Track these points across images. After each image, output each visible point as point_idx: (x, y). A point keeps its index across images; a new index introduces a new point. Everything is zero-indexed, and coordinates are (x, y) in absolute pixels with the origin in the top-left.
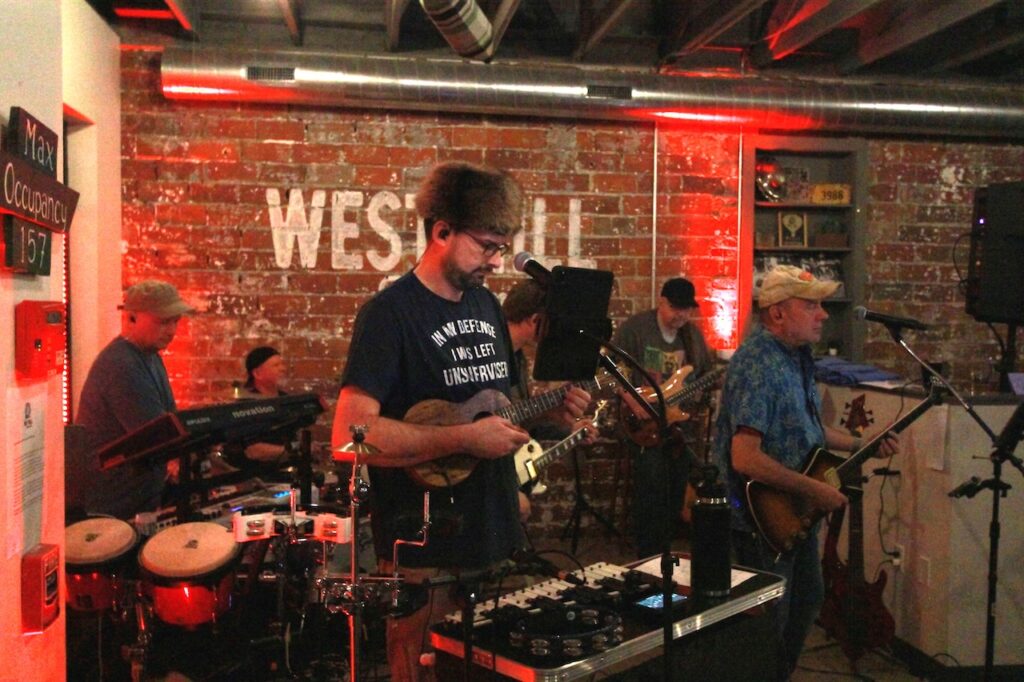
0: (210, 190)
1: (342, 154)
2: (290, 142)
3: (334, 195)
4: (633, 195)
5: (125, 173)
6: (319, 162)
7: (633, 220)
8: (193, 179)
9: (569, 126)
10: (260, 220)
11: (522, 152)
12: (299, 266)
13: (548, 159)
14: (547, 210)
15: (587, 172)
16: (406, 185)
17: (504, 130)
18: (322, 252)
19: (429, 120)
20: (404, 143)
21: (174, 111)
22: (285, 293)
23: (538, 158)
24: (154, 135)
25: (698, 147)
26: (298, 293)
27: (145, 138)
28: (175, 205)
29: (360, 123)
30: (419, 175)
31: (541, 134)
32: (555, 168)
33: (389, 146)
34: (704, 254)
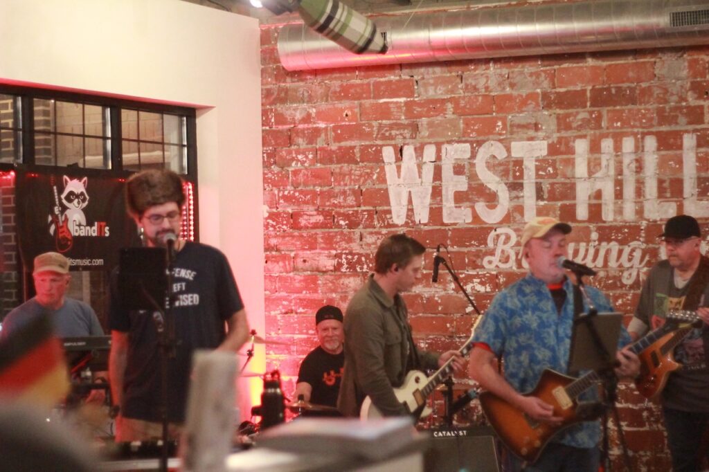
0: (334, 152)
1: (450, 106)
2: (402, 100)
3: (444, 147)
5: (265, 143)
6: (429, 117)
8: (320, 143)
9: (679, 54)
10: (378, 178)
11: (629, 87)
12: (413, 222)
13: (657, 91)
14: (658, 149)
15: (701, 103)
16: (512, 133)
17: (610, 66)
18: (434, 206)
19: (532, 63)
20: (508, 90)
23: (646, 92)
24: (288, 105)
27: (280, 108)
28: (306, 169)
29: (466, 73)
30: (523, 122)
31: (648, 66)
32: (666, 101)
33: (493, 94)
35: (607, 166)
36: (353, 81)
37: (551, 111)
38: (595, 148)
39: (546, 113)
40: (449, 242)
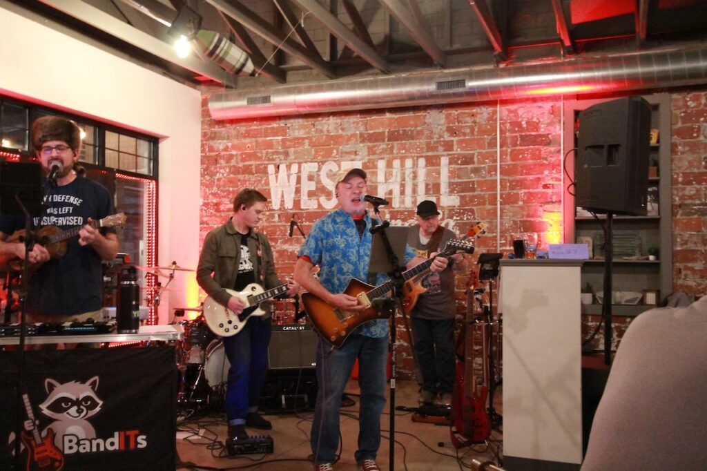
0: (240, 168)
1: (307, 142)
2: (280, 138)
3: (303, 165)
4: (484, 151)
5: (202, 163)
6: (294, 147)
7: (484, 168)
8: (233, 163)
9: (440, 110)
10: (265, 183)
11: (410, 130)
12: (284, 208)
13: (426, 132)
14: (426, 166)
15: (452, 139)
16: (342, 157)
17: (399, 117)
18: (296, 199)
19: (355, 116)
20: (340, 132)
21: (223, 127)
22: (277, 224)
23: (420, 133)
24: (216, 141)
25: (530, 114)
26: (283, 223)
27: (211, 143)
28: (225, 177)
29: (317, 123)
30: (349, 150)
31: (422, 117)
32: (432, 138)
33: (332, 134)
34: (537, 188)
35: (396, 176)
36: (252, 128)
37: (365, 144)
38: (389, 165)
39: (362, 145)
40: (304, 220)
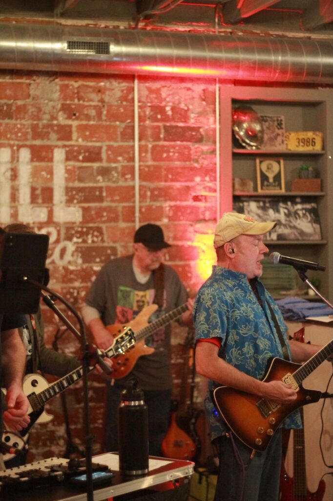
7: (116, 168)
9: (51, 79)
11: (6, 104)
13: (31, 110)
14: (32, 160)
15: (69, 122)
23: (22, 110)
25: (177, 98)
31: (24, 86)
32: (39, 119)
34: (186, 200)
